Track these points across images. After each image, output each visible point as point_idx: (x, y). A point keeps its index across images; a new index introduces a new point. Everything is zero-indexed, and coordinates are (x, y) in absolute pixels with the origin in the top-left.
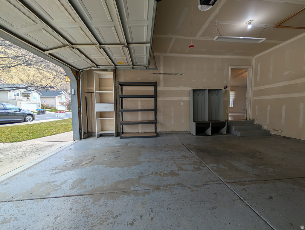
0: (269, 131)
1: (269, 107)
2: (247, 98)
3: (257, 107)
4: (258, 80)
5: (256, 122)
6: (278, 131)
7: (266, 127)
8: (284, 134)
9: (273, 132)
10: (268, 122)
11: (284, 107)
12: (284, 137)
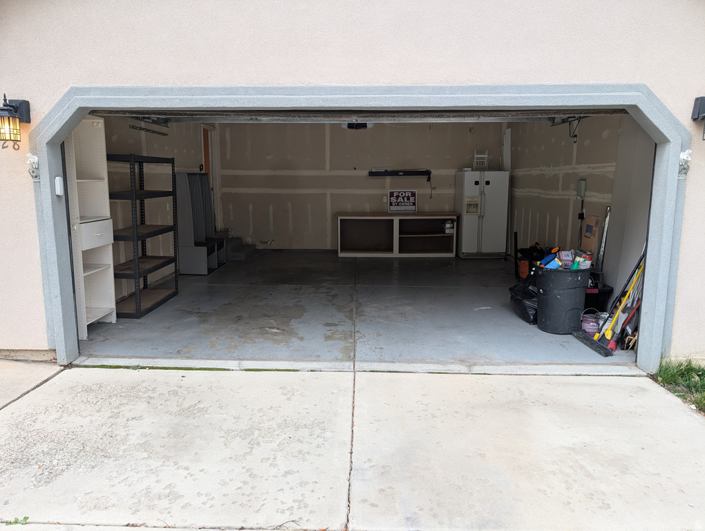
0: (255, 245)
1: (251, 206)
2: (212, 189)
3: (231, 207)
4: (228, 157)
5: (232, 234)
6: (267, 242)
7: (249, 240)
8: (274, 246)
9: (261, 247)
10: (251, 231)
11: (271, 208)
12: (273, 250)
